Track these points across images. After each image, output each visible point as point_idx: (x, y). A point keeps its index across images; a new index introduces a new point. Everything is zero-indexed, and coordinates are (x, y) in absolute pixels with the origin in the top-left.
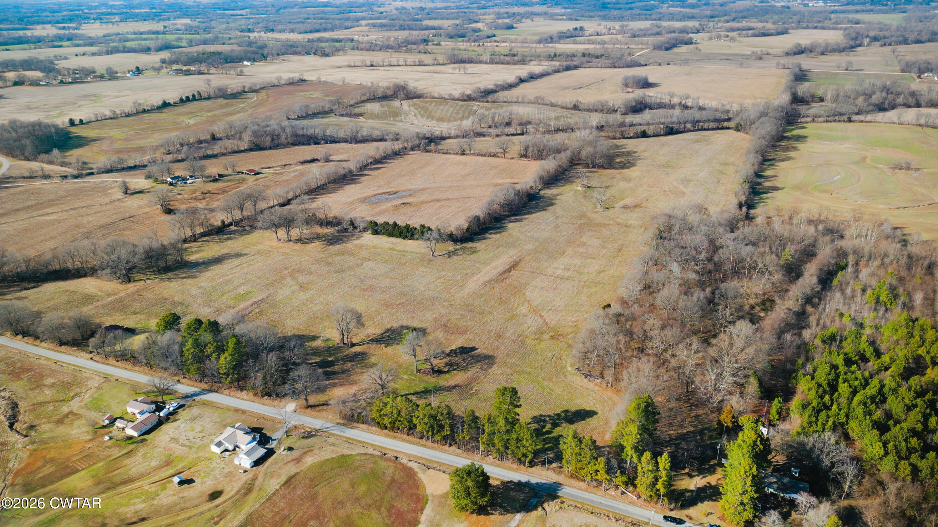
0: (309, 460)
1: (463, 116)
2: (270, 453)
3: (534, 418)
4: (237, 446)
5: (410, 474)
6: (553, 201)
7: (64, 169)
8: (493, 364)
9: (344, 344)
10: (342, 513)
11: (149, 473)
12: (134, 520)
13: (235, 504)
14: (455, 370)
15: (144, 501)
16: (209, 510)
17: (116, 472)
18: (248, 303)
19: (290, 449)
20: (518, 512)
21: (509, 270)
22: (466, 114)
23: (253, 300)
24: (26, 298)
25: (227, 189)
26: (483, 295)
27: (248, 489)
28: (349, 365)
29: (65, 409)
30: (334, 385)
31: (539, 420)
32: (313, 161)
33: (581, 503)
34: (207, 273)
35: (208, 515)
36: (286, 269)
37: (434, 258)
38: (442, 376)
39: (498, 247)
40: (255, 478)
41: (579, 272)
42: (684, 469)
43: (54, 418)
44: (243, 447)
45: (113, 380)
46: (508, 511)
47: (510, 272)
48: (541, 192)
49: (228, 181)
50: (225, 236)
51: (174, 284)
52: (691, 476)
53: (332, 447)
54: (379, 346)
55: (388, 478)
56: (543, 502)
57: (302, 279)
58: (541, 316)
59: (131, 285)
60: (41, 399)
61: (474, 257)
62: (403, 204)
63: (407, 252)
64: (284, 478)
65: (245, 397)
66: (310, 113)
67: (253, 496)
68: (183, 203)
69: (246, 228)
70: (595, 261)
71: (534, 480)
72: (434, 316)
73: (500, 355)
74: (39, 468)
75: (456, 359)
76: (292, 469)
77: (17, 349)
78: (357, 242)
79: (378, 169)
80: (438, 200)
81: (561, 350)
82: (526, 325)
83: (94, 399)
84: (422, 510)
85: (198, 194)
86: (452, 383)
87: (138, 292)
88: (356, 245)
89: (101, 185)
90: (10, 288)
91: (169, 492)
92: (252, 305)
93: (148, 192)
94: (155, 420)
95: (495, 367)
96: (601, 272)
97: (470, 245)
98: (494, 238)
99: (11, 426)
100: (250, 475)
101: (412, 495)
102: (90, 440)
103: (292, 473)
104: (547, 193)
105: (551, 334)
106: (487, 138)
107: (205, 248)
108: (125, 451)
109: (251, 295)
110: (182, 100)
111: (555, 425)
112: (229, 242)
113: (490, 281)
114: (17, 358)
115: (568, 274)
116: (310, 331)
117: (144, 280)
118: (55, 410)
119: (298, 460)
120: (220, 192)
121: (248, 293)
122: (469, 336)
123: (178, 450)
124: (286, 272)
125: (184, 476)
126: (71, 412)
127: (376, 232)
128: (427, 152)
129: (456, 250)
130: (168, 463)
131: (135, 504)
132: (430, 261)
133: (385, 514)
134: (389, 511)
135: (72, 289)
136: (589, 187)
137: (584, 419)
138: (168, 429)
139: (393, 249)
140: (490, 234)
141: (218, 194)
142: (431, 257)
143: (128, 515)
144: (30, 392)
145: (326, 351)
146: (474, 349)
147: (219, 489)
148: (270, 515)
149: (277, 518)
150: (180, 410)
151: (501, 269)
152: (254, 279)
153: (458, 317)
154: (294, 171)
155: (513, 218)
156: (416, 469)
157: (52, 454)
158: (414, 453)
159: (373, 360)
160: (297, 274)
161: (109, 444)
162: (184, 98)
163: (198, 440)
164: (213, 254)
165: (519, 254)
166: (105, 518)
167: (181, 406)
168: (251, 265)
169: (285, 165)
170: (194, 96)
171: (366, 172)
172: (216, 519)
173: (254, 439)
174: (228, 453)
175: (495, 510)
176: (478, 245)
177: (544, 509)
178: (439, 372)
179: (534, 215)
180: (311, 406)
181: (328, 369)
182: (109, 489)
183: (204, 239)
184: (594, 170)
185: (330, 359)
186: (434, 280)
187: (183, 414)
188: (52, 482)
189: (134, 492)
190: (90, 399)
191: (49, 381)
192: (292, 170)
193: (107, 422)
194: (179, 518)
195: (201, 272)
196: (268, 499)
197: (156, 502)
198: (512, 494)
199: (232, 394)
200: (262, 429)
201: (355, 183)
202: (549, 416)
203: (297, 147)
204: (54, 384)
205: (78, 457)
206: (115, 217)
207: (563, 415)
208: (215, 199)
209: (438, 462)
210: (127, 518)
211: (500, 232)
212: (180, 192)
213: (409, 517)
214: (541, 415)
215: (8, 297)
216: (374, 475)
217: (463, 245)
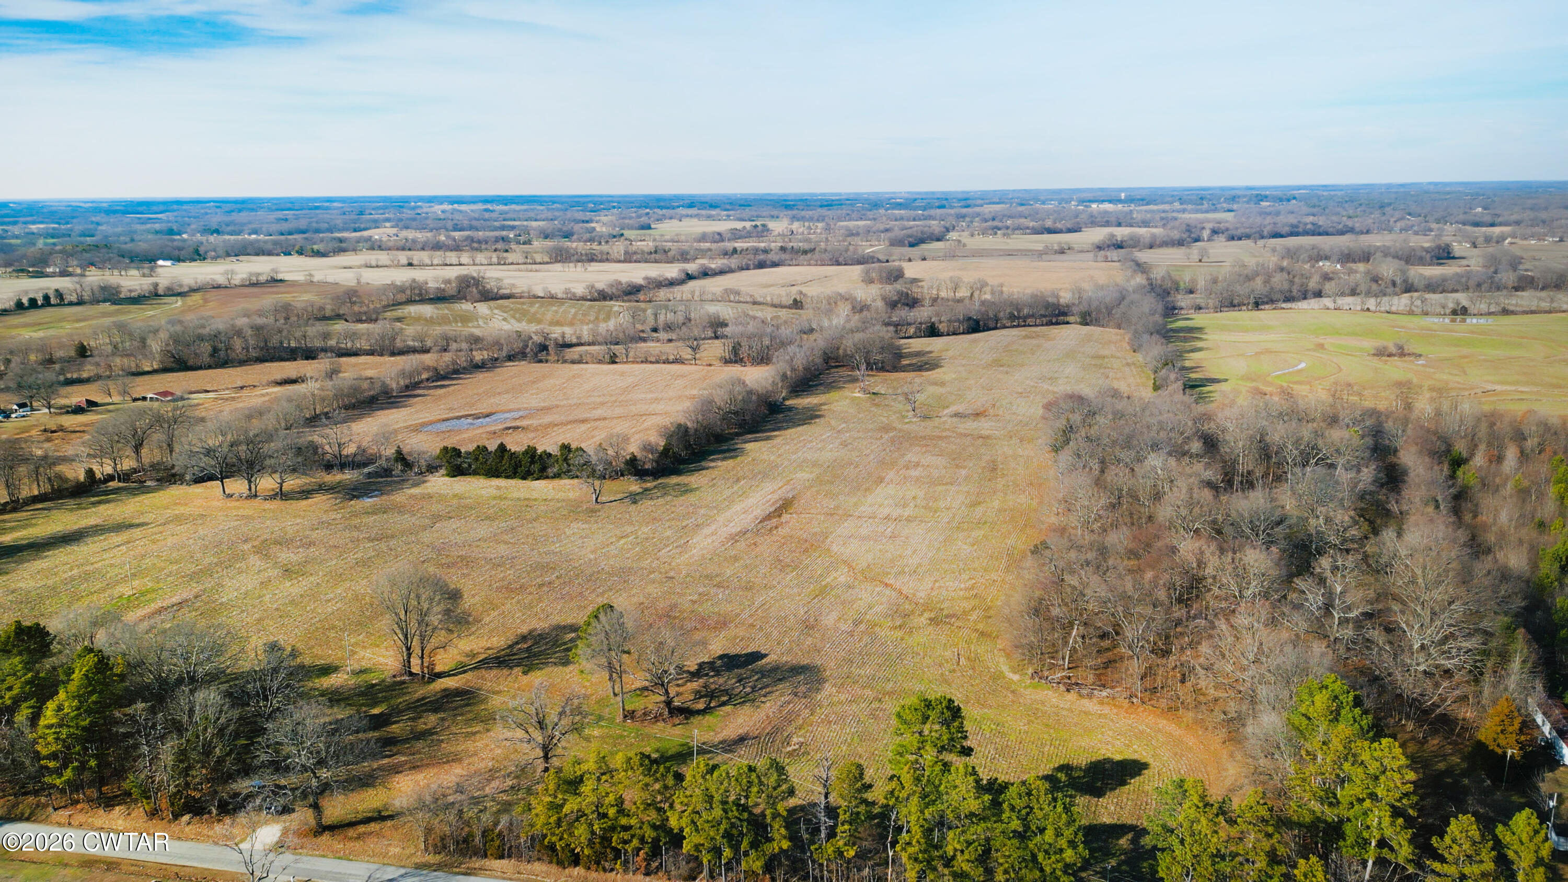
1: (597, 318)
6: (819, 413)
8: (821, 681)
9: (411, 674)
14: (724, 704)
18: (144, 612)
21: (777, 514)
22: (601, 317)
23: (156, 606)
26: (736, 558)
28: (431, 720)
30: (396, 770)
34: (38, 562)
36: (246, 541)
37: (599, 506)
38: (695, 720)
39: (738, 480)
41: (929, 508)
47: (780, 516)
49: (110, 411)
50: (93, 499)
54: (506, 672)
57: (286, 556)
58: (886, 585)
61: (692, 498)
62: (510, 428)
63: (535, 500)
65: (119, 823)
69: (149, 483)
70: (953, 488)
72: (635, 600)
73: (828, 661)
75: (717, 682)
78: (414, 492)
79: (443, 386)
80: (584, 421)
81: (967, 643)
82: (860, 604)
85: (34, 433)
86: (730, 731)
88: (412, 496)
92: (154, 615)
95: (828, 688)
96: (974, 505)
97: (674, 480)
98: (721, 467)
104: (799, 402)
105: (927, 615)
106: (652, 344)
107: (38, 521)
109: (150, 596)
110: (19, 306)
112: (102, 507)
113: (743, 533)
115: (907, 513)
116: (315, 656)
120: (87, 428)
121: (142, 594)
122: (736, 631)
124: (246, 547)
127: (457, 471)
128: (540, 361)
129: (646, 490)
132: (594, 510)
136: (874, 393)
139: (501, 498)
140: (713, 460)
141: (83, 432)
142: (593, 505)
145: (362, 694)
146: (756, 656)
151: (759, 512)
152: (161, 564)
153: (695, 597)
154: (263, 395)
155: (750, 436)
159: (496, 702)
160: (274, 549)
162: (25, 301)
164: (59, 529)
165: (787, 488)
168: (153, 542)
169: (242, 388)
170: (46, 298)
171: (420, 392)
176: (693, 480)
178: (686, 713)
179: (789, 431)
180: (332, 828)
181: (375, 734)
183: (39, 506)
184: (872, 373)
185: (376, 711)
186: (612, 540)
192: (257, 393)
195: (22, 562)
201: (398, 408)
203: (267, 364)
207: (1062, 776)
208: (74, 441)
211: (731, 458)
217: (660, 481)
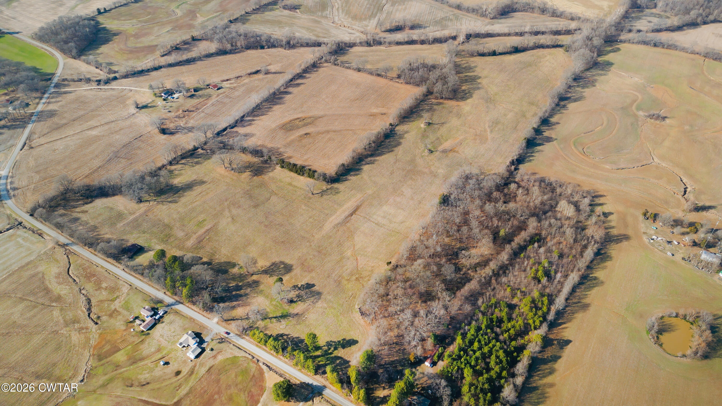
0: (220, 358)
1: (372, 13)
2: (203, 350)
3: (327, 342)
4: (189, 345)
5: (262, 373)
6: (401, 140)
7: (98, 71)
8: (320, 298)
9: (249, 272)
10: (229, 392)
11: (151, 355)
12: (144, 383)
13: (186, 380)
14: (300, 300)
15: (148, 373)
16: (175, 382)
17: (137, 353)
18: (203, 230)
19: (212, 350)
20: (302, 401)
21: (351, 215)
22: (375, 10)
23: (206, 228)
24: (87, 212)
25: (199, 106)
26: (330, 237)
27: (192, 372)
28: (249, 290)
29: (113, 307)
31: (329, 344)
32: (257, 72)
33: (331, 399)
34: (183, 198)
35: (174, 385)
36: (226, 201)
37: (312, 196)
38: (292, 305)
39: (352, 190)
40: (195, 366)
41: (391, 222)
42: (382, 384)
43: (108, 313)
44: (191, 346)
45: (134, 288)
46: (298, 401)
48: (397, 128)
49: (200, 96)
51: (165, 207)
52: (384, 388)
53: (231, 351)
54: (266, 276)
55: (252, 374)
56: (314, 397)
57: (234, 211)
58: (357, 259)
59: (142, 205)
60: (101, 298)
61: (336, 197)
62: (306, 134)
64: (207, 368)
65: (196, 309)
66: (262, 4)
67: (193, 376)
68: (171, 122)
69: (208, 151)
70: (402, 212)
71: (315, 383)
72: (299, 254)
73: (325, 292)
74: (103, 346)
75: (302, 292)
76: (211, 363)
77: (87, 258)
78: (271, 174)
79: (298, 85)
80: (328, 132)
81: (358, 290)
82: (346, 267)
83: (126, 302)
84: (262, 395)
85: (181, 112)
86: (295, 311)
87: (146, 213)
88: (270, 177)
89: (122, 94)
90: (78, 202)
91: (159, 369)
92: (205, 232)
93: (151, 107)
94: (153, 322)
95: (320, 302)
96: (402, 223)
97: (336, 185)
98: (353, 179)
99: (89, 315)
100: (193, 363)
101: (260, 386)
102: (125, 330)
103: (211, 365)
104: (400, 129)
105: (357, 276)
106: (382, 48)
107: (183, 172)
108: (140, 340)
109: (205, 223)
111: (336, 349)
112: (198, 167)
113: (338, 224)
114: (87, 264)
115: (384, 221)
116: (233, 258)
117: (149, 201)
118: (108, 307)
119: (215, 357)
120: (194, 109)
121: (204, 221)
122: (313, 274)
123: (164, 343)
124: (226, 204)
125: (165, 360)
126: (115, 310)
127: (282, 167)
128: (335, 65)
129: (327, 190)
130: (159, 350)
131: (145, 374)
132: (310, 198)
133: (247, 395)
134: (248, 394)
135: (111, 205)
136: (429, 124)
137: (350, 346)
138: (159, 327)
139: (290, 184)
140: (351, 176)
141: (193, 111)
142: (310, 195)
143: (142, 380)
144: (96, 292)
145: (239, 277)
146: (313, 285)
147: (180, 370)
148: (199, 389)
149: (202, 391)
150: (165, 315)
151: (347, 213)
152: (208, 208)
153: (311, 257)
154: (243, 85)
155: (369, 159)
156: (265, 371)
157: (108, 338)
158: (266, 359)
159: (262, 287)
160: (232, 207)
161: (133, 334)
163: (172, 338)
164: (187, 179)
165: (362, 198)
166: (132, 381)
167: (166, 312)
168: (207, 193)
169: (238, 77)
171: (290, 89)
172: (177, 388)
173: (197, 342)
174: (185, 348)
175: (292, 399)
176: (341, 186)
177: (313, 401)
178: (291, 301)
179: (383, 157)
180: (225, 320)
181: (238, 292)
182: (134, 363)
183: (183, 161)
184: (441, 101)
185: (240, 284)
186: (307, 219)
187: (167, 319)
188: (110, 356)
189: (145, 367)
190: (124, 302)
191: (104, 285)
192: (242, 83)
193: (132, 320)
194: (163, 385)
195: (179, 197)
196: (200, 380)
197: (153, 374)
198: (303, 390)
199: (190, 306)
200: (201, 334)
201: (280, 104)
202: (335, 342)
203: (249, 52)
204: (107, 287)
205: (120, 341)
206: (131, 136)
207: (342, 342)
208: (191, 117)
209: (276, 366)
210: (141, 382)
211: (357, 175)
212: (171, 109)
213: (256, 398)
214: (331, 341)
215: (78, 210)
216: (246, 371)
217: (332, 185)
